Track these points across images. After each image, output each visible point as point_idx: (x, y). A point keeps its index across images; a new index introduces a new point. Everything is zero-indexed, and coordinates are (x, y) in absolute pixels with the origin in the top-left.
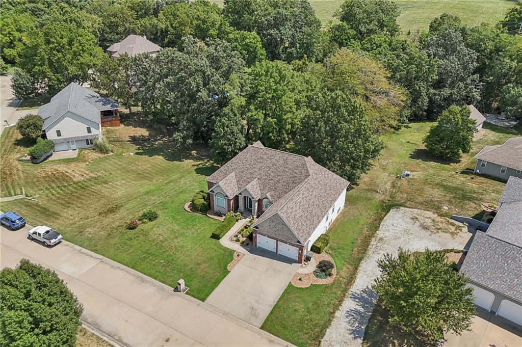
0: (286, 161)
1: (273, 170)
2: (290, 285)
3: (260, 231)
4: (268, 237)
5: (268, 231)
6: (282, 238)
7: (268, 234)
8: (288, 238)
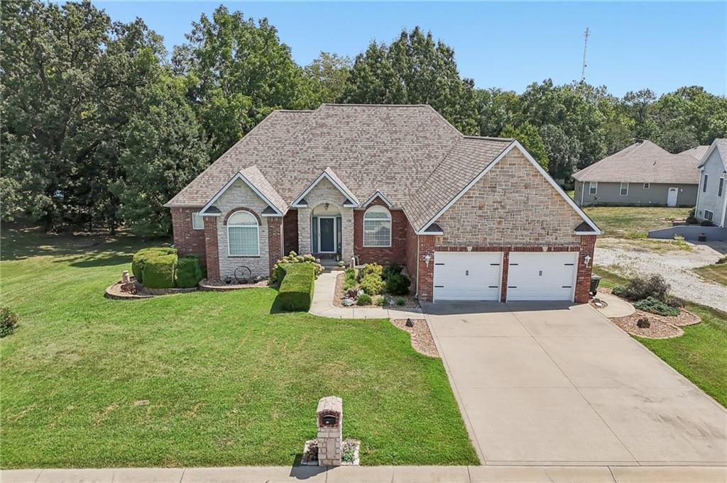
0: (388, 121)
1: (365, 143)
3: (447, 239)
4: (476, 249)
5: (475, 227)
6: (522, 236)
7: (476, 239)
8: (544, 229)
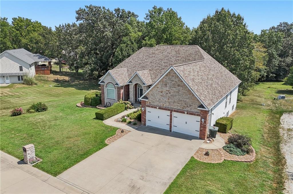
0: (178, 52)
1: (165, 61)
2: (192, 160)
3: (150, 103)
4: (160, 108)
5: (160, 99)
6: (177, 106)
7: (160, 104)
8: (186, 104)
